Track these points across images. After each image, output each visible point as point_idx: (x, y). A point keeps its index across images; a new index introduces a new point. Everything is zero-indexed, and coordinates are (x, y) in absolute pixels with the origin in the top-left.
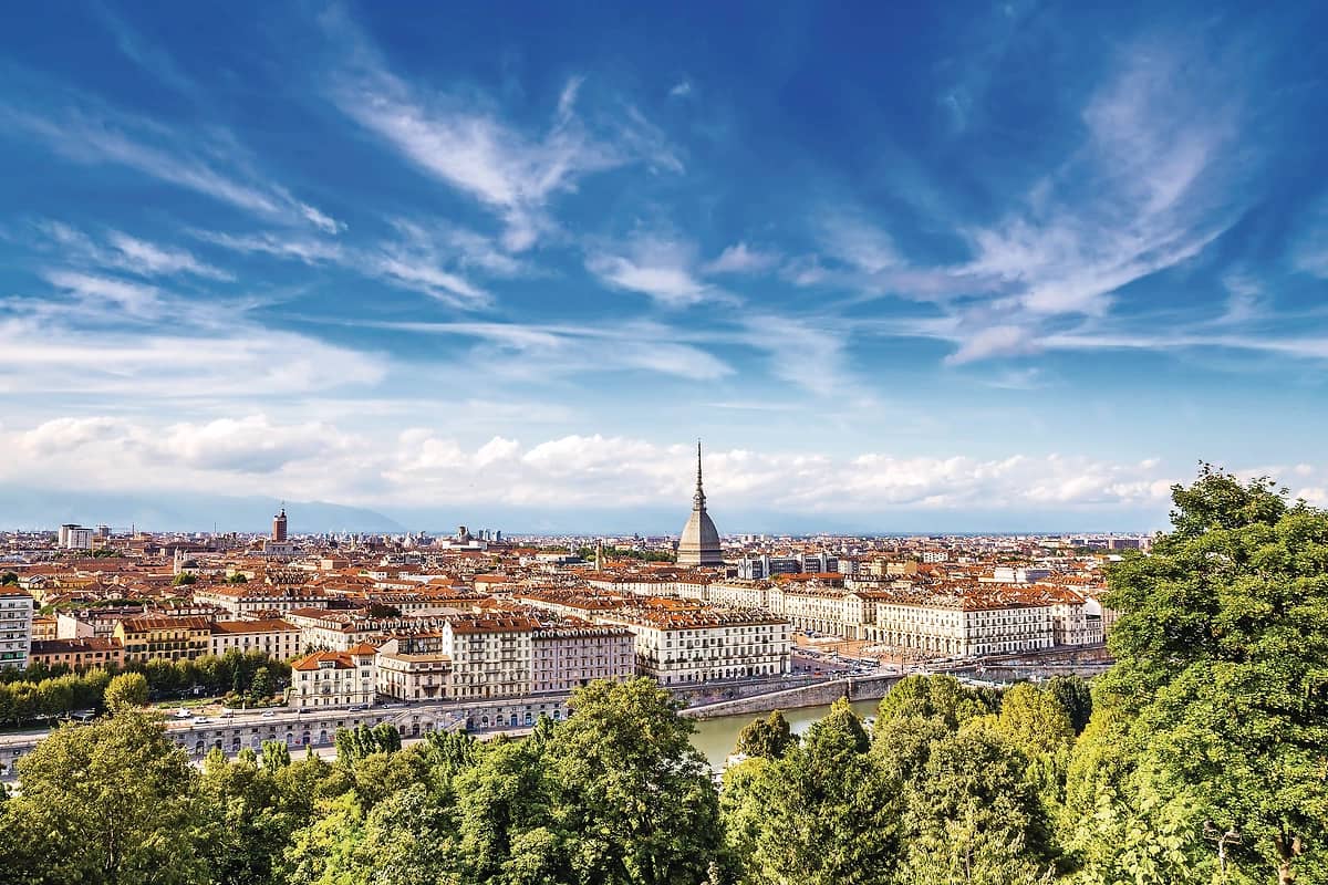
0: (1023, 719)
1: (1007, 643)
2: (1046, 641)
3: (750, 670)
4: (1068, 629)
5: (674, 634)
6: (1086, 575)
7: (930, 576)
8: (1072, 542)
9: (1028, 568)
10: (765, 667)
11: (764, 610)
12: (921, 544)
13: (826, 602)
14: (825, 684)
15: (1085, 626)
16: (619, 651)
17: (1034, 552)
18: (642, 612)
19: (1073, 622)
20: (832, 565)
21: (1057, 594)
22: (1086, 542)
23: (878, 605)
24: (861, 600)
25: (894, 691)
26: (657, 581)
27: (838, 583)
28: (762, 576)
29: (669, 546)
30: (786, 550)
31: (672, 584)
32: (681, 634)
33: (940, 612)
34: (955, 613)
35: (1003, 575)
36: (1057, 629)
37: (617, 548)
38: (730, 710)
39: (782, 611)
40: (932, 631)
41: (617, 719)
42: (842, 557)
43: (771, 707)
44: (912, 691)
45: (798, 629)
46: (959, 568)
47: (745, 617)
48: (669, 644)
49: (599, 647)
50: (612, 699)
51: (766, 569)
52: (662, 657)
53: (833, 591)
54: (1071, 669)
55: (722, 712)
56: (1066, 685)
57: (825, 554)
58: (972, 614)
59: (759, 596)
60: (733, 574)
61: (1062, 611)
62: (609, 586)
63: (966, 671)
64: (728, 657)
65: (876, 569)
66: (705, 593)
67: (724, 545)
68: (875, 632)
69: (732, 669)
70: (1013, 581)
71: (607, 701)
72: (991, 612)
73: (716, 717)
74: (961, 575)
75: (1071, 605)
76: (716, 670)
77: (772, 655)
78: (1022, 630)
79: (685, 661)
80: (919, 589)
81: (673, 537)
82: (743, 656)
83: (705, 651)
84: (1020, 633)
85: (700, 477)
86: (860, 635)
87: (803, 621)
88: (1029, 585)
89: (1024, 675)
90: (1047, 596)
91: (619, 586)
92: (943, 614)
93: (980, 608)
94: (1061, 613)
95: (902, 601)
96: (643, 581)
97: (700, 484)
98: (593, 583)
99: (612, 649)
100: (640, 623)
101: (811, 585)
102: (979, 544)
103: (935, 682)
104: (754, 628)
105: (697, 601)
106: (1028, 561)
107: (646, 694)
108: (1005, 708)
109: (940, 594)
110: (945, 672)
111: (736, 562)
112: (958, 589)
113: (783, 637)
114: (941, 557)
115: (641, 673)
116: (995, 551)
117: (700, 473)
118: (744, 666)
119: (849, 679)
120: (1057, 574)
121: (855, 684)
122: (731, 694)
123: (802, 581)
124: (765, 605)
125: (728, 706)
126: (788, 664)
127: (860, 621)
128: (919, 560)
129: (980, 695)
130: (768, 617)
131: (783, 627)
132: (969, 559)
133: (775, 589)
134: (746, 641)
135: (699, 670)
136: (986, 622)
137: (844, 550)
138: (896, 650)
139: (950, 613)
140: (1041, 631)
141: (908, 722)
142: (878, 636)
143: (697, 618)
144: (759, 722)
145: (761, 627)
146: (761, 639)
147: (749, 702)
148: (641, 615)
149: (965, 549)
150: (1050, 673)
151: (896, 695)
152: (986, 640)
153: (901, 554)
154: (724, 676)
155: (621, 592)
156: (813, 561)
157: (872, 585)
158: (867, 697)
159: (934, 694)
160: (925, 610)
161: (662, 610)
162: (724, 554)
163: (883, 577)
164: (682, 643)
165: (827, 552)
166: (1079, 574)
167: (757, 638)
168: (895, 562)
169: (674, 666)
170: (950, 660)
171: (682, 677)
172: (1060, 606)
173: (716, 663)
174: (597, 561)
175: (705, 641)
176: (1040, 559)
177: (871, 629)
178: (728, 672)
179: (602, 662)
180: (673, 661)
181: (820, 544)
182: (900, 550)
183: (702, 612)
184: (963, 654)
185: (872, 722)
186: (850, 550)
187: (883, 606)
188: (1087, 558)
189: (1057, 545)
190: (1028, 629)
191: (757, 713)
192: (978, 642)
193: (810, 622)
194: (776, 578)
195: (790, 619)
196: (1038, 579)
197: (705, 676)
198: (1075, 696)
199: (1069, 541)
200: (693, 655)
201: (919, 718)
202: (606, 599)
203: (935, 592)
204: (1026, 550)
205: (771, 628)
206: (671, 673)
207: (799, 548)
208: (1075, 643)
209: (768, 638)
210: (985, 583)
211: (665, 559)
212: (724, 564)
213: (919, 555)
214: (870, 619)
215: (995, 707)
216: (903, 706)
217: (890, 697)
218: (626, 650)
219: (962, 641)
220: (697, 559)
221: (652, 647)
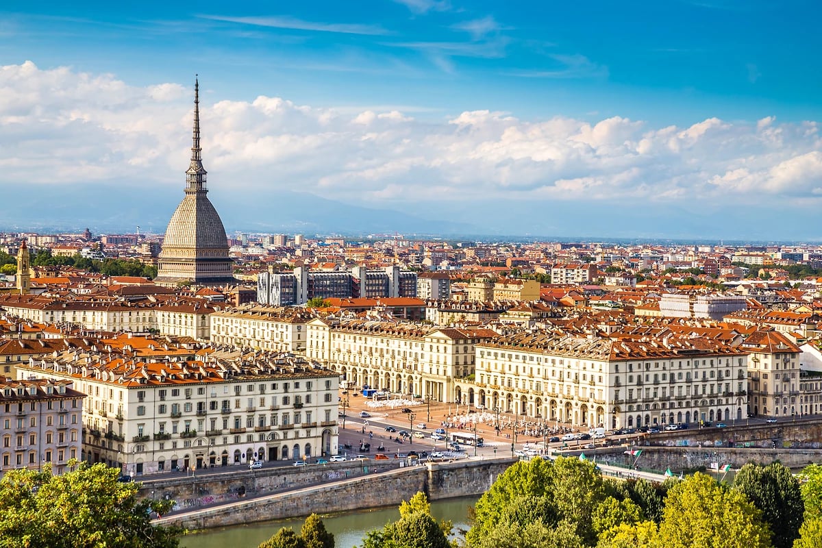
0: (697, 531)
1: (676, 412)
2: (737, 409)
3: (273, 451)
4: (771, 391)
5: (150, 394)
6: (803, 309)
7: (560, 304)
8: (784, 257)
9: (713, 296)
10: (296, 446)
11: (298, 354)
12: (547, 254)
13: (396, 344)
14: (393, 472)
15: (797, 388)
16: (56, 423)
17: (724, 271)
18: (97, 357)
19: (778, 382)
20: (407, 284)
21: (756, 337)
22: (806, 257)
23: (478, 350)
24: (450, 342)
25: (499, 483)
26: (122, 307)
27: (416, 314)
28: (295, 302)
29: (144, 250)
30: (336, 261)
31: (148, 314)
32: (162, 394)
33: (573, 361)
34: (597, 364)
35: (673, 306)
36: (754, 392)
37: (55, 253)
38: (239, 516)
39: (326, 357)
40: (562, 391)
41: (49, 536)
42: (423, 272)
43: (304, 511)
44: (527, 483)
45: (350, 387)
46: (604, 294)
47: (267, 367)
48: (141, 411)
49: (21, 417)
50: (41, 502)
51: (303, 291)
52: (129, 432)
53: (408, 326)
54: (774, 454)
55: (225, 520)
56: (765, 479)
57: (396, 268)
58: (623, 366)
59: (290, 332)
60: (248, 297)
61: (762, 364)
62: (39, 316)
63: (611, 454)
64: (237, 431)
65: (476, 292)
66: (203, 329)
67: (234, 251)
68: (471, 391)
69: (243, 449)
70: (689, 315)
71: (32, 506)
72: (652, 363)
73: (217, 527)
74: (607, 305)
75: (777, 354)
76: (219, 452)
77: (309, 426)
78: (700, 392)
79: (167, 437)
80: (543, 326)
81: (151, 236)
82: (262, 429)
83: (200, 422)
84: (696, 397)
85: (197, 139)
86: (447, 395)
87: (360, 373)
88: (715, 323)
89: (700, 462)
90: (740, 340)
91: (58, 316)
92: (575, 365)
93: (634, 356)
94: (761, 367)
95: (516, 344)
96: (99, 307)
97: (197, 149)
98: (12, 311)
99: (44, 420)
100: (93, 376)
101: (373, 317)
102: (637, 257)
103: (561, 470)
104: (280, 384)
105: (188, 340)
106: (714, 285)
107: (101, 492)
108: (669, 512)
109: (574, 333)
110: (578, 455)
111: (254, 277)
112: (603, 327)
113: (328, 398)
114: (579, 276)
115: (92, 457)
116: (663, 268)
117: (197, 131)
118: (264, 445)
119: (429, 466)
120: (759, 306)
121: (439, 472)
122: (241, 491)
123: (360, 310)
124: (300, 347)
125: (236, 510)
126: (335, 441)
127: (450, 373)
128: (544, 280)
129: (631, 492)
130: (304, 367)
131: (328, 384)
132: (621, 280)
133: (318, 322)
134: (268, 404)
135: (189, 452)
136: (643, 379)
137: (427, 262)
138: (504, 420)
139: (589, 363)
140: (728, 394)
141: (520, 533)
142: (477, 397)
143: (189, 368)
144: (285, 534)
145: (291, 383)
146: (292, 401)
147: (270, 503)
148: (94, 363)
149: (615, 264)
150: (740, 460)
151: (502, 490)
152: (643, 406)
153: (518, 271)
154: (231, 461)
155: (61, 326)
156: (378, 278)
157: (469, 317)
158: (457, 492)
159: (560, 488)
160: (550, 358)
161: (130, 356)
162: (234, 265)
163: (487, 306)
164: (162, 409)
165: (401, 264)
166: (792, 306)
167: (286, 401)
168: (506, 282)
169: (150, 446)
170: (587, 437)
171: (161, 464)
172: (761, 357)
173: (219, 440)
174: (19, 272)
175: (200, 405)
176: (733, 283)
177: (465, 387)
178: (237, 455)
179: (26, 442)
180: (147, 439)
181: (389, 252)
182: (515, 263)
183: (198, 359)
184: (608, 427)
185: (464, 533)
186: (436, 261)
187: (486, 350)
188: (806, 282)
189: (760, 261)
190: (708, 391)
191: (283, 519)
192: (630, 410)
193: (370, 375)
194: (318, 305)
195: (339, 371)
196: (728, 313)
197: (199, 461)
198: (778, 496)
199: (779, 255)
200: (181, 428)
201: (538, 527)
202: (34, 336)
203: (566, 330)
204: (711, 268)
205: (309, 385)
206: (143, 458)
207: (356, 256)
208: (781, 414)
209: (303, 401)
210: (645, 318)
211: (137, 271)
212: (233, 281)
213: (544, 272)
214: (465, 371)
215: (654, 511)
216: (512, 508)
217: (493, 493)
218: (67, 421)
219: (606, 408)
220: (190, 273)
221: (112, 415)
